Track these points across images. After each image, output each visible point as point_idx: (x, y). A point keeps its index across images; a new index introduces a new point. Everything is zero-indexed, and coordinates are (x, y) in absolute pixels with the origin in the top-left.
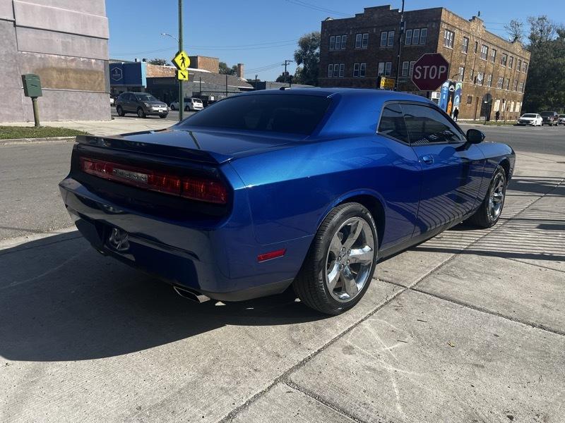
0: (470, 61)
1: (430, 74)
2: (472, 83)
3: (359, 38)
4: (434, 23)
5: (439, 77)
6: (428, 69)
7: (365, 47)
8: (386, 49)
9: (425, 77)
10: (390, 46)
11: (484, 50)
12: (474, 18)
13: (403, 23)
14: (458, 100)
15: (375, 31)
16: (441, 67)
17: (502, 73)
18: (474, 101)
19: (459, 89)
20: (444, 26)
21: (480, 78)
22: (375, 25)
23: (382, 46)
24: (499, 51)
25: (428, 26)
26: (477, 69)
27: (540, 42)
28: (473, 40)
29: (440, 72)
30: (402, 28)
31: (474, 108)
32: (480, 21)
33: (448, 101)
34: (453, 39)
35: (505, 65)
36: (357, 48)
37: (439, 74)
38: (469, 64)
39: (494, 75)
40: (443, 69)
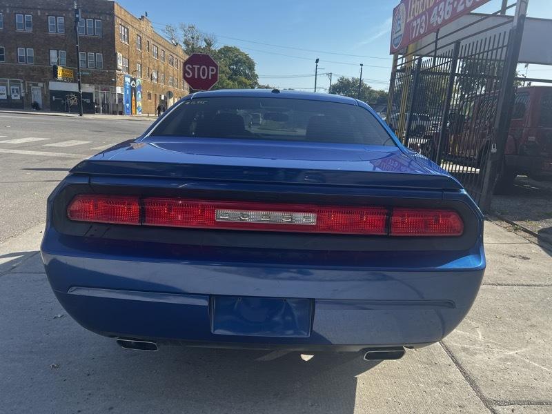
0: (145, 59)
1: (201, 73)
2: (149, 80)
3: (19, 18)
4: (108, 16)
5: (210, 78)
6: (199, 69)
7: (30, 30)
8: (57, 36)
9: (196, 77)
10: (61, 33)
11: (155, 49)
12: (143, 17)
13: (77, 10)
14: (140, 96)
15: (39, 14)
16: (211, 68)
17: (171, 74)
18: (153, 97)
19: (140, 85)
20: (118, 21)
21: (155, 76)
22: (39, 7)
23: (52, 32)
24: (167, 53)
25: (101, 18)
26: (151, 67)
27: (193, 48)
28: (145, 39)
29: (211, 73)
30: (77, 16)
31: (154, 103)
32: (148, 21)
33: (132, 97)
34: (128, 35)
35: (172, 65)
36: (19, 30)
37: (210, 75)
38: (145, 61)
39: (166, 74)
40: (213, 70)
